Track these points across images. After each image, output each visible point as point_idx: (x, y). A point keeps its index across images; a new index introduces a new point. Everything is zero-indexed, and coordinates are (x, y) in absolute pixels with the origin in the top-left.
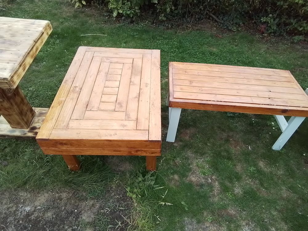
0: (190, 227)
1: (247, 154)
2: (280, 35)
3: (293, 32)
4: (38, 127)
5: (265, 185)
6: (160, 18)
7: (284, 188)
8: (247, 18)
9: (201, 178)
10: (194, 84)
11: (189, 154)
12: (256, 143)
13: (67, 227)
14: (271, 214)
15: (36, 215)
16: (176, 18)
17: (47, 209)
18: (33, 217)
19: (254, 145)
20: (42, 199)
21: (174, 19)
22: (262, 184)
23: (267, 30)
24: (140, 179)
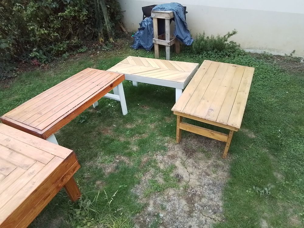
0: (138, 191)
1: (117, 130)
2: (52, 61)
3: (59, 54)
5: (142, 132)
7: (149, 125)
8: (15, 62)
9: (112, 165)
10: (44, 113)
11: (89, 164)
12: (114, 121)
14: (158, 140)
19: (115, 123)
22: (140, 134)
23: (40, 62)
24: (78, 212)
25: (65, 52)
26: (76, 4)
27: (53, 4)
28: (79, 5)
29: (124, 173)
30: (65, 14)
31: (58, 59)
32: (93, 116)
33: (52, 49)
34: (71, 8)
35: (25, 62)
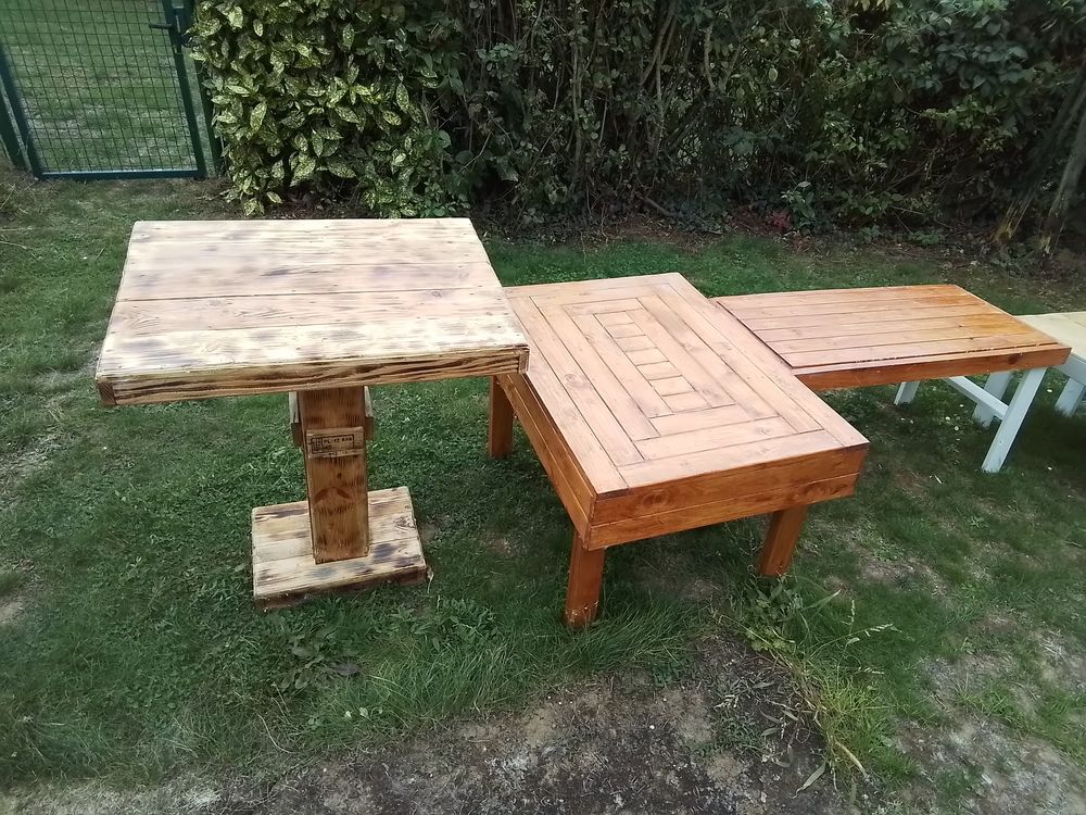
0: (942, 676)
1: (941, 494)
4: (395, 544)
5: (1025, 545)
6: (527, 219)
7: (1062, 542)
9: (890, 567)
12: (944, 469)
13: (659, 774)
15: (556, 771)
16: (560, 216)
17: (575, 746)
18: (549, 778)
19: (943, 473)
20: (540, 726)
21: (555, 219)
22: (1017, 547)
23: (793, 223)
24: (763, 602)
25: (869, 224)
26: (997, 98)
27: (928, 77)
28: (1002, 104)
29: (920, 607)
30: (945, 114)
31: (840, 233)
32: (883, 422)
33: (842, 202)
34: (975, 104)
35: (755, 209)
